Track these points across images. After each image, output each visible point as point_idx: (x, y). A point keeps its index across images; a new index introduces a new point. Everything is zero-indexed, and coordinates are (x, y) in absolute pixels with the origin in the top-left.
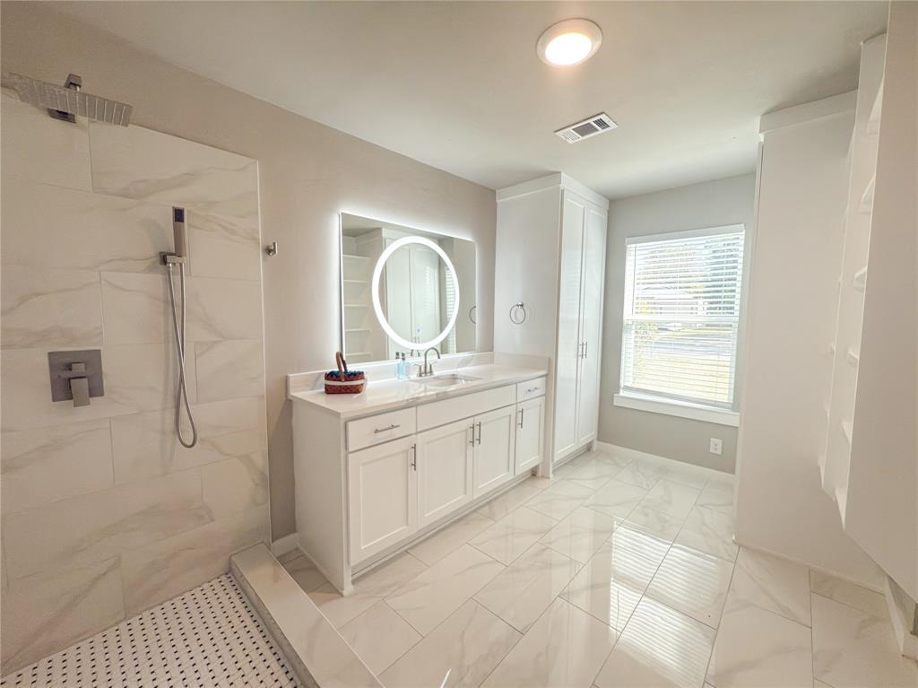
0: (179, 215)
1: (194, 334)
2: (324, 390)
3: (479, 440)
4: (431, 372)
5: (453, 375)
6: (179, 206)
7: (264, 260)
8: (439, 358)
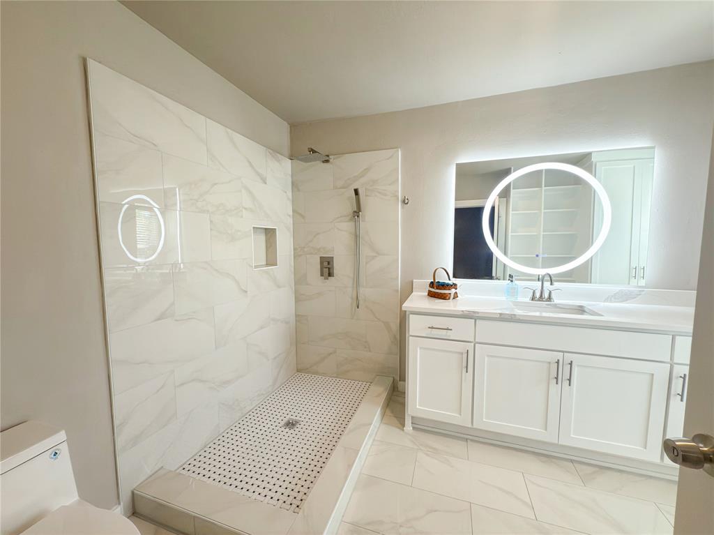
0: (356, 192)
1: (365, 251)
2: (427, 294)
3: (570, 380)
4: (550, 298)
5: (581, 307)
6: (356, 188)
7: (402, 208)
8: (551, 284)
